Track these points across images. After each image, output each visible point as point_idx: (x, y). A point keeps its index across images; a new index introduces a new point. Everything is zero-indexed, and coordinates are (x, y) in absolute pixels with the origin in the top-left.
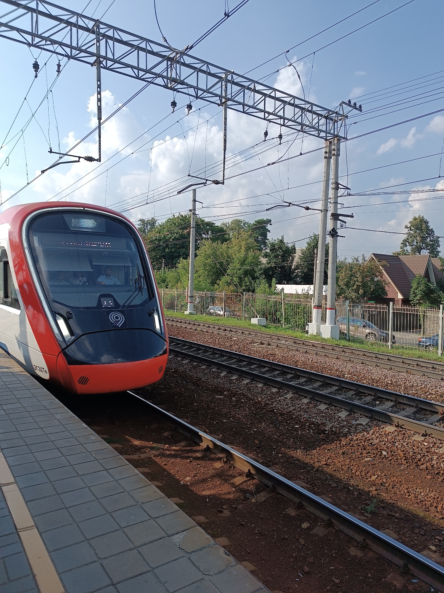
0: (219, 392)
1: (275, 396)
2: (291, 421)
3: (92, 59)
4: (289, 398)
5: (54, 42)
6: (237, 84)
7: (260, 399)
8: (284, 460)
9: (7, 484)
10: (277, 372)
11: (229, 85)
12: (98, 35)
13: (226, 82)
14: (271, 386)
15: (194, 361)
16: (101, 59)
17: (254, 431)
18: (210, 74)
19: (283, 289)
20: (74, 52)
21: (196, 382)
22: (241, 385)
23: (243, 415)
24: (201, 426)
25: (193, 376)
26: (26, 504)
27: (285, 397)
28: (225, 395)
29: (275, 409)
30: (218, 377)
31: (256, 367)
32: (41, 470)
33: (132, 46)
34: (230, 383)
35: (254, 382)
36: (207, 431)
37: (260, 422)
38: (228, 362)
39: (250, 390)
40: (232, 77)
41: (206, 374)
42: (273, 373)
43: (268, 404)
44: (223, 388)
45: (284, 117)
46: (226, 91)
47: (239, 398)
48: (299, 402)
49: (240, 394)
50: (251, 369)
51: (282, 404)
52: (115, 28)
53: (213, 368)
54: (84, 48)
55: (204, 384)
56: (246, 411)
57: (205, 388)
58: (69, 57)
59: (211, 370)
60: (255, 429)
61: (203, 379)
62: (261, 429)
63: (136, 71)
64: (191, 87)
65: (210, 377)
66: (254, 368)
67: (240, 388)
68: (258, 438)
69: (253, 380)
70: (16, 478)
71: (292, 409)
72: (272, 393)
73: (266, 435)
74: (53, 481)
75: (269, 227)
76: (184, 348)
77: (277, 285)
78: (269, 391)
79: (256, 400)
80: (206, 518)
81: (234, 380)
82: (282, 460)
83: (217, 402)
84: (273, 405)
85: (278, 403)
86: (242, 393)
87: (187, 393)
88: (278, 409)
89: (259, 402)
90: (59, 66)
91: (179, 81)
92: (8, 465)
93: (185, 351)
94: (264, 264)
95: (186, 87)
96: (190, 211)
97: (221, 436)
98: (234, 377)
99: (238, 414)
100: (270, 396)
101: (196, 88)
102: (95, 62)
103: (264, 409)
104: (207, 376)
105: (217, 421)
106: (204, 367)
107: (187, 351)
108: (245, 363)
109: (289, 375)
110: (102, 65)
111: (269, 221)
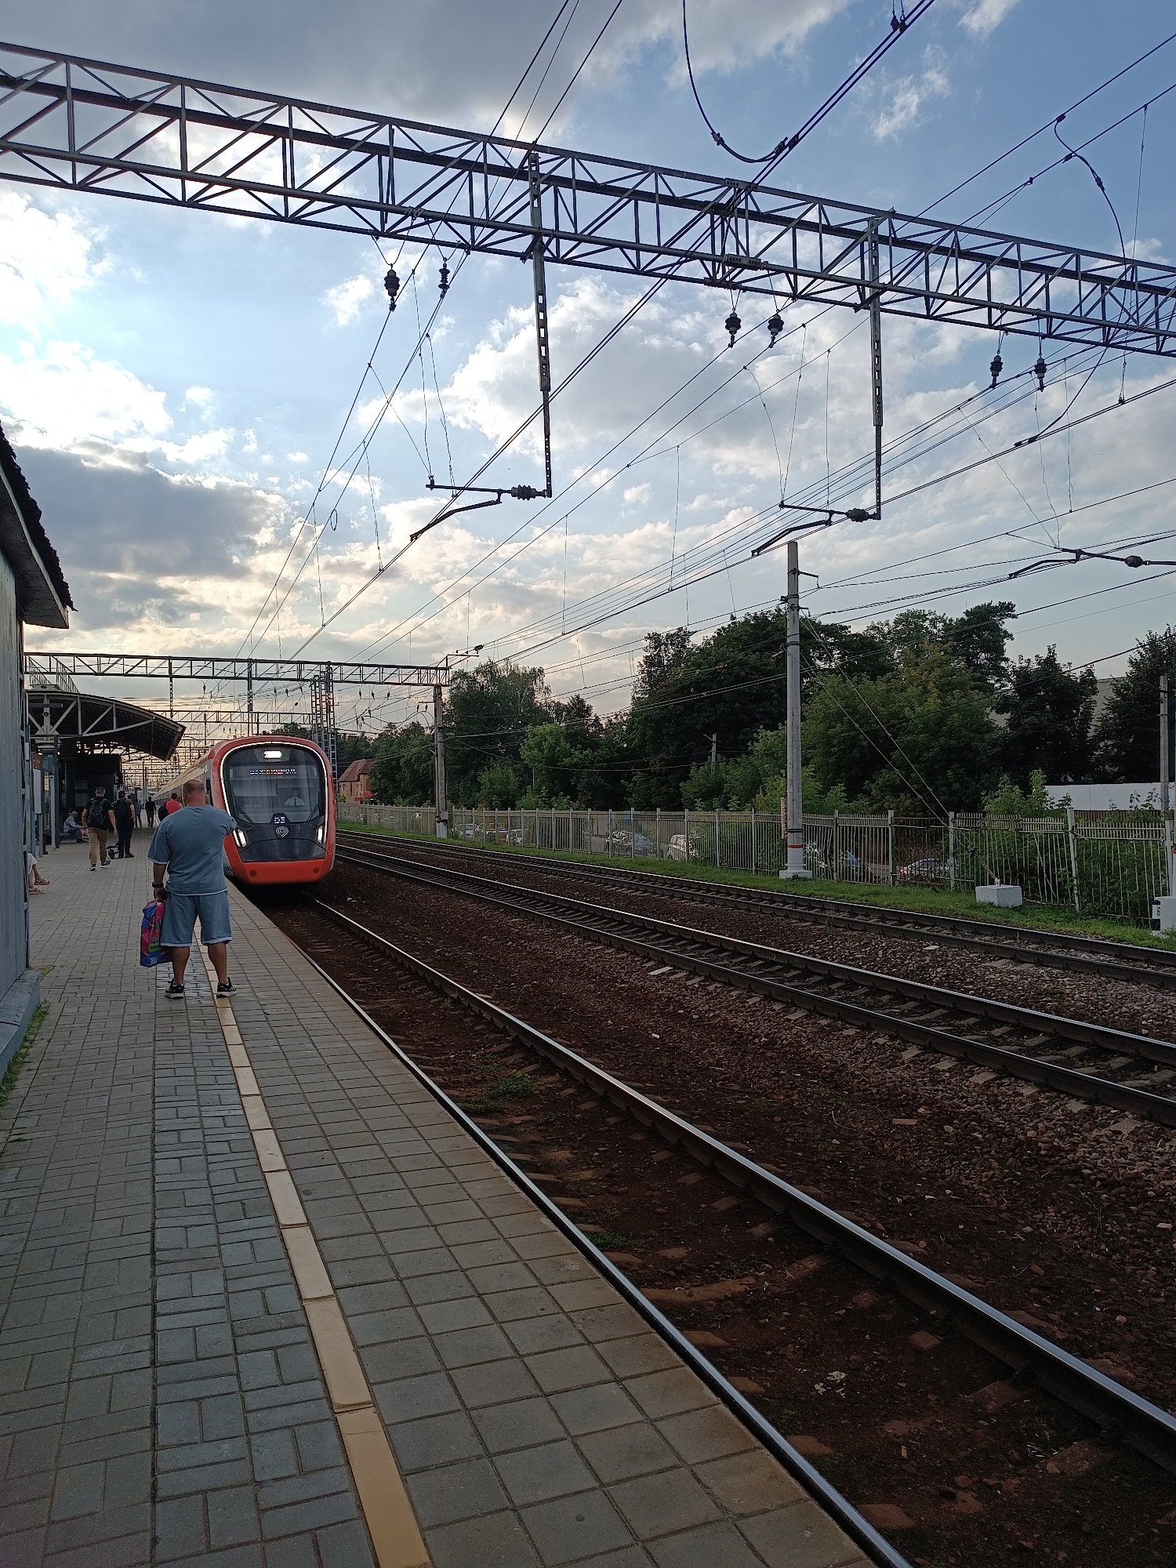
0: (903, 1106)
1: (1081, 1126)
2: (1140, 1206)
3: (523, 243)
4: (1126, 1133)
5: (431, 217)
6: (904, 243)
7: (1030, 1133)
8: (1137, 1337)
9: (351, 1405)
10: (1075, 1051)
11: (883, 249)
12: (535, 180)
13: (875, 242)
14: (1062, 1092)
15: (821, 1015)
16: (545, 239)
17: (1025, 1235)
18: (829, 229)
19: (1067, 800)
20: (481, 233)
21: (832, 1074)
22: (967, 1086)
23: (984, 1180)
24: (861, 1212)
25: (822, 1057)
26: (404, 1481)
27: (1112, 1128)
28: (919, 1116)
29: (1086, 1168)
30: (894, 1061)
31: (1010, 1034)
32: (439, 1367)
33: (619, 192)
34: (934, 1082)
35: (1006, 1081)
36: (880, 1226)
37: (1041, 1207)
38: (921, 1018)
39: (996, 1103)
40: (891, 226)
41: (859, 1053)
42: (1064, 1052)
43: (1060, 1149)
44: (914, 1096)
45: (1047, 313)
46: (875, 267)
47: (966, 1126)
48: (1162, 1146)
49: (968, 1115)
50: (993, 1040)
51: (1107, 1150)
52: (577, 156)
53: (877, 1036)
54: (502, 219)
55: (856, 1081)
56: (990, 1168)
57: (861, 1093)
58: (468, 248)
59: (874, 1042)
60: (1028, 1229)
61: (851, 1068)
62: (1044, 1227)
63: (632, 254)
64: (778, 270)
65: (872, 1063)
66: (1000, 1037)
67: (967, 1098)
68: (1041, 1256)
69: (1003, 1073)
70: (374, 1387)
71: (1141, 1169)
72: (1070, 1115)
73: (1064, 1249)
74: (474, 1409)
75: (1008, 624)
76: (789, 975)
77: (1047, 788)
78: (1057, 1108)
79: (1021, 1137)
80: (906, 1513)
81: (943, 1071)
82: (1129, 1338)
83: (898, 1137)
84: (1078, 1154)
85: (1093, 1147)
86: (974, 1113)
87: (809, 1108)
88: (1096, 1166)
89: (1030, 1142)
90: (444, 272)
91: (745, 262)
92: (353, 1342)
93: (792, 984)
94: (1000, 729)
95: (765, 272)
96: (784, 600)
97: (923, 1243)
98: (945, 1065)
99: (967, 1178)
100: (1065, 1126)
101: (794, 272)
102: (531, 248)
103: (1047, 1163)
104: (861, 1059)
105: (905, 1198)
106: (851, 1032)
107: (796, 983)
108: (972, 1021)
109: (1117, 1060)
110: (547, 254)
111: (1006, 609)
